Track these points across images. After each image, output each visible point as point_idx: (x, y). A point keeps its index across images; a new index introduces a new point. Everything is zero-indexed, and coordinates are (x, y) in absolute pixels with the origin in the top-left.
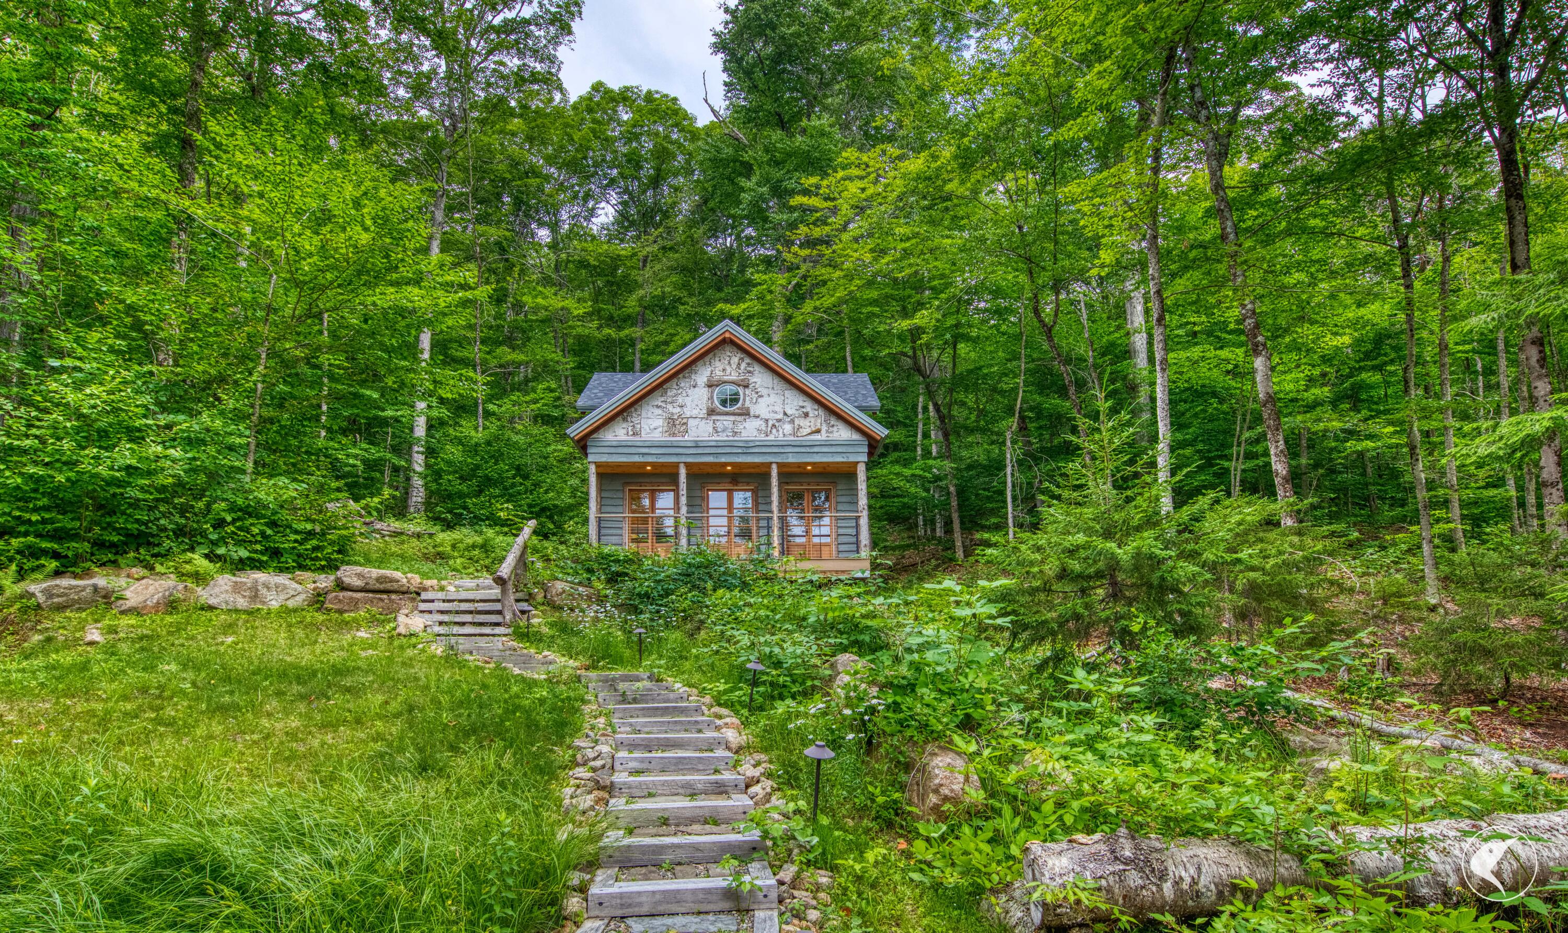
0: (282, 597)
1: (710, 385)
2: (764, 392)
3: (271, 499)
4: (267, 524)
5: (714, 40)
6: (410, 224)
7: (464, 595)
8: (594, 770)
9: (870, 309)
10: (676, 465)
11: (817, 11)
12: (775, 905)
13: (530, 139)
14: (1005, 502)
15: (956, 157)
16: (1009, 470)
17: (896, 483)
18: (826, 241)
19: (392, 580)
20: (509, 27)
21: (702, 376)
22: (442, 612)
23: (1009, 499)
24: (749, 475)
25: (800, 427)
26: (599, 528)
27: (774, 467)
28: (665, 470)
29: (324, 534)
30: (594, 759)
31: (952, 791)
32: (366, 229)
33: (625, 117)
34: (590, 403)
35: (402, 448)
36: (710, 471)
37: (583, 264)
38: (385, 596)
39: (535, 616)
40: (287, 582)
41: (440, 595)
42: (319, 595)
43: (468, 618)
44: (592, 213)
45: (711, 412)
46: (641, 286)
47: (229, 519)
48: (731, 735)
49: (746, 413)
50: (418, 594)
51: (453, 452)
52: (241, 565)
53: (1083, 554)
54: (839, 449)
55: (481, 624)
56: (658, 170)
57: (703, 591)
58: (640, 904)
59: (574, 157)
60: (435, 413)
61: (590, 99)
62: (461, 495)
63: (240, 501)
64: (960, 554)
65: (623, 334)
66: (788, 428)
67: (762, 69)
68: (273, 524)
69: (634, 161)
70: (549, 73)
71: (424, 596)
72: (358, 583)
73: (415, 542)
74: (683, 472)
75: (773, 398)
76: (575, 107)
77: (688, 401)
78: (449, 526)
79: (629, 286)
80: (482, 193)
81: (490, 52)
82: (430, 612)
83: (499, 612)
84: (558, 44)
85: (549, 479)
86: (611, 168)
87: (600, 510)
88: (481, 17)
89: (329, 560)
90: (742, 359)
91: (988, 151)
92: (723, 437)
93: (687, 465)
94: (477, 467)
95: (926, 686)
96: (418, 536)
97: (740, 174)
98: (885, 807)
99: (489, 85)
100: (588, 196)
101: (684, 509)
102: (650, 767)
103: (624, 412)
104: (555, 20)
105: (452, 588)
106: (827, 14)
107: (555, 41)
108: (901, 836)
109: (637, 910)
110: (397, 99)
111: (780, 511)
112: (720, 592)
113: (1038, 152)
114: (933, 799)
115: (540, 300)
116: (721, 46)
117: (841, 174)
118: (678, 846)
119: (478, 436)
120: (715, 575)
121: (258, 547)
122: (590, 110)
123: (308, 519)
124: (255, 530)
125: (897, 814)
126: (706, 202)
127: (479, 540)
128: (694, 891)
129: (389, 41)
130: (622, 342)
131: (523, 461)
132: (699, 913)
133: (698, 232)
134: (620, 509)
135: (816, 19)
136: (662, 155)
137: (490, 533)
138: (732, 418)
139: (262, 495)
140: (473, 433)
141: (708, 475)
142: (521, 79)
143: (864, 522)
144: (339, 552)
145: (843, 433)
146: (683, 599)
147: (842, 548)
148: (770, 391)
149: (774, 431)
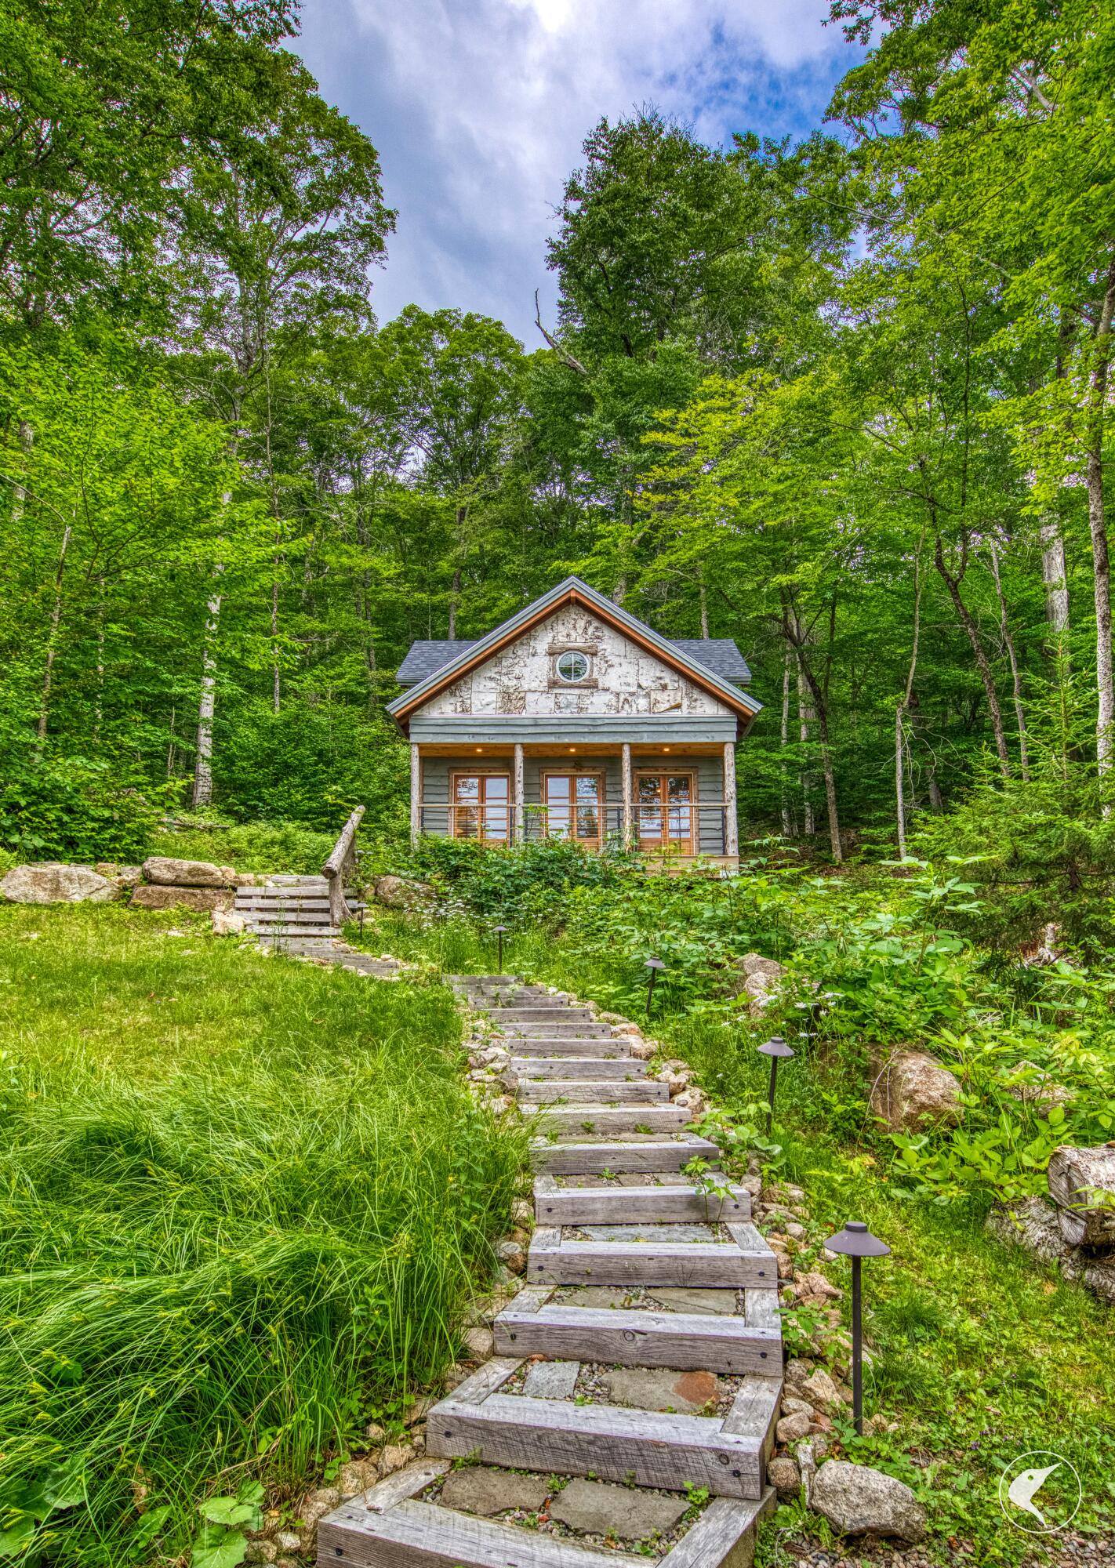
0: (86, 890)
1: (552, 654)
2: (614, 660)
3: (68, 780)
4: (62, 809)
5: (549, 252)
6: (223, 465)
7: (285, 891)
8: (495, 1072)
9: (735, 564)
10: (511, 747)
11: (674, 214)
12: (748, 1217)
13: (333, 373)
14: (893, 792)
15: (846, 380)
16: (899, 753)
17: (764, 770)
18: (684, 485)
19: (205, 873)
20: (310, 244)
21: (543, 642)
22: (261, 910)
23: (899, 789)
24: (596, 758)
25: (657, 702)
26: (423, 819)
27: (626, 748)
28: (497, 753)
29: (122, 823)
30: (492, 1061)
31: (930, 1098)
32: (174, 474)
33: (441, 347)
34: (412, 675)
35: (190, 729)
36: (550, 753)
37: (390, 518)
38: (198, 891)
39: (368, 915)
40: (91, 874)
41: (259, 891)
42: (125, 889)
43: (292, 917)
44: (399, 460)
45: (553, 684)
46: (457, 543)
47: (23, 803)
48: (635, 1041)
49: (593, 686)
50: (235, 889)
51: (248, 735)
52: (36, 855)
53: (1041, 836)
54: (703, 728)
55: (304, 924)
56: (479, 407)
57: (559, 889)
58: (594, 1212)
59: (384, 394)
60: (226, 690)
61: (402, 326)
62: (256, 785)
63: (35, 783)
64: (837, 854)
65: (436, 599)
66: (642, 703)
67: (607, 285)
68: (69, 810)
69: (452, 396)
70: (356, 296)
71: (241, 891)
72: (168, 875)
73: (207, 837)
74: (519, 754)
75: (626, 668)
76: (383, 336)
77: (526, 672)
78: (242, 820)
79: (442, 542)
80: (279, 438)
81: (291, 273)
82: (249, 909)
83: (327, 911)
84: (365, 263)
85: (355, 765)
86: (422, 406)
87: (422, 800)
88: (281, 231)
89: (128, 851)
90: (589, 622)
91: (886, 374)
92: (566, 713)
93: (525, 747)
94: (275, 752)
95: (882, 980)
96: (211, 830)
97: (576, 410)
98: (844, 1117)
99: (289, 312)
100: (396, 439)
101: (520, 799)
102: (553, 1072)
103: (452, 685)
104: (365, 234)
105: (270, 884)
106: (685, 218)
107: (363, 260)
108: (866, 1151)
109: (590, 1219)
110: (186, 331)
111: (632, 800)
112: (580, 889)
113: (947, 371)
114: (906, 1107)
115: (344, 560)
116: (560, 258)
117: (702, 405)
118: (618, 1153)
119: (275, 715)
120: (572, 871)
121: (55, 835)
122: (401, 339)
123: (107, 806)
124: (51, 816)
125: (859, 1127)
126: (535, 442)
127: (279, 835)
128: (655, 1199)
129: (176, 264)
130: (435, 608)
131: (326, 746)
132: (662, 1224)
133: (526, 479)
134: (445, 798)
135: (672, 224)
136: (484, 389)
137: (290, 827)
138: (577, 691)
139: (58, 776)
140: (269, 713)
141: (547, 759)
142: (324, 305)
143: (732, 813)
144: (138, 843)
145: (708, 709)
146: (538, 896)
147: (704, 844)
148: (622, 660)
149: (626, 706)
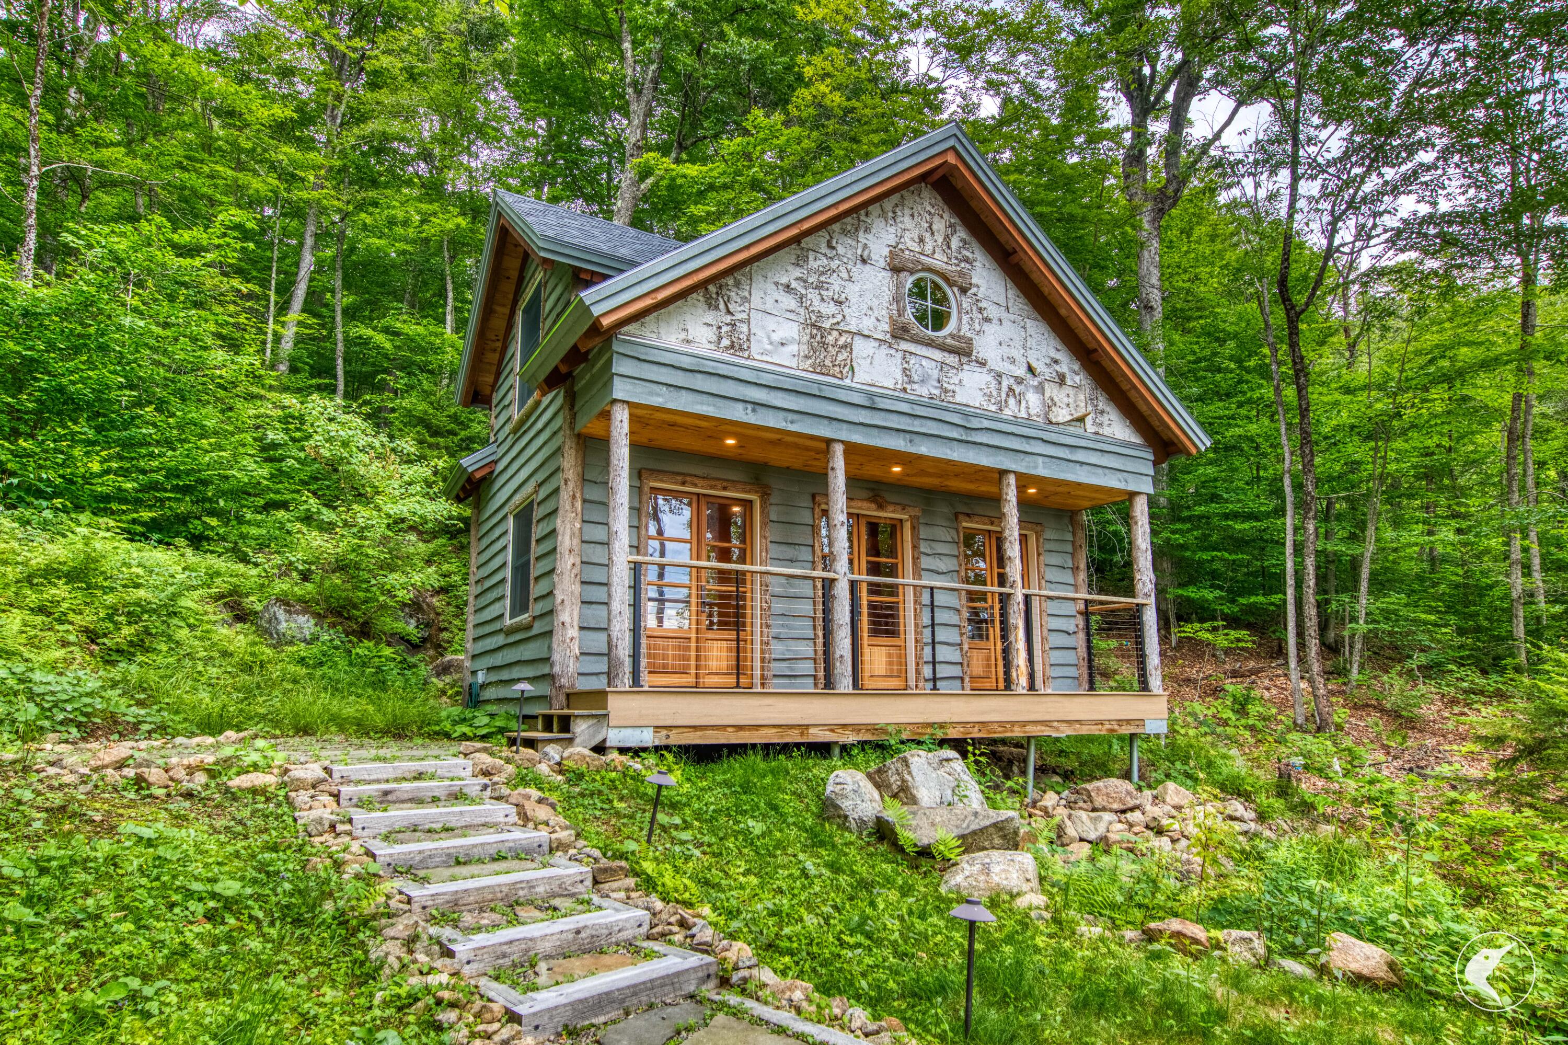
1: (895, 268)
2: (992, 311)
10: (825, 445)
21: (879, 242)
24: (905, 489)
25: (1054, 403)
27: (1011, 480)
28: (797, 455)
45: (899, 331)
49: (962, 350)
54: (1109, 462)
66: (1033, 400)
74: (839, 462)
75: (1009, 329)
77: (852, 290)
90: (953, 226)
92: (920, 394)
103: (713, 285)
138: (937, 355)
145: (1117, 429)
148: (1004, 315)
149: (1012, 401)
